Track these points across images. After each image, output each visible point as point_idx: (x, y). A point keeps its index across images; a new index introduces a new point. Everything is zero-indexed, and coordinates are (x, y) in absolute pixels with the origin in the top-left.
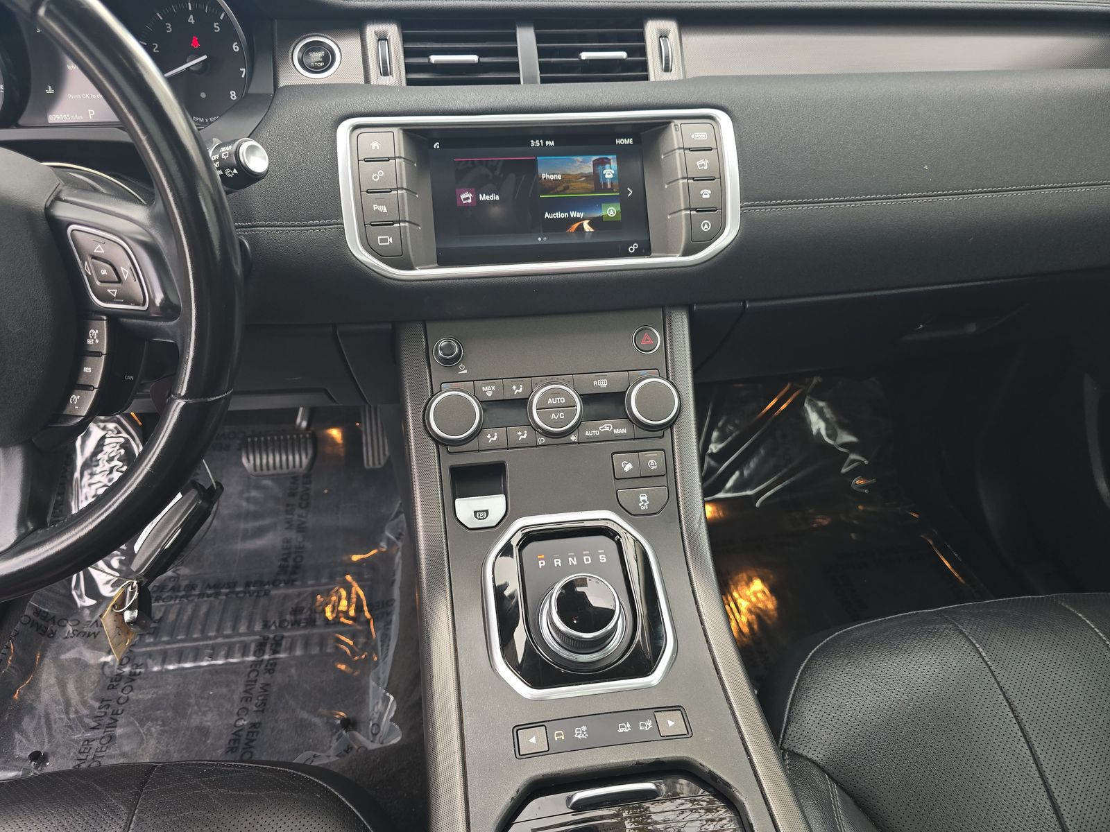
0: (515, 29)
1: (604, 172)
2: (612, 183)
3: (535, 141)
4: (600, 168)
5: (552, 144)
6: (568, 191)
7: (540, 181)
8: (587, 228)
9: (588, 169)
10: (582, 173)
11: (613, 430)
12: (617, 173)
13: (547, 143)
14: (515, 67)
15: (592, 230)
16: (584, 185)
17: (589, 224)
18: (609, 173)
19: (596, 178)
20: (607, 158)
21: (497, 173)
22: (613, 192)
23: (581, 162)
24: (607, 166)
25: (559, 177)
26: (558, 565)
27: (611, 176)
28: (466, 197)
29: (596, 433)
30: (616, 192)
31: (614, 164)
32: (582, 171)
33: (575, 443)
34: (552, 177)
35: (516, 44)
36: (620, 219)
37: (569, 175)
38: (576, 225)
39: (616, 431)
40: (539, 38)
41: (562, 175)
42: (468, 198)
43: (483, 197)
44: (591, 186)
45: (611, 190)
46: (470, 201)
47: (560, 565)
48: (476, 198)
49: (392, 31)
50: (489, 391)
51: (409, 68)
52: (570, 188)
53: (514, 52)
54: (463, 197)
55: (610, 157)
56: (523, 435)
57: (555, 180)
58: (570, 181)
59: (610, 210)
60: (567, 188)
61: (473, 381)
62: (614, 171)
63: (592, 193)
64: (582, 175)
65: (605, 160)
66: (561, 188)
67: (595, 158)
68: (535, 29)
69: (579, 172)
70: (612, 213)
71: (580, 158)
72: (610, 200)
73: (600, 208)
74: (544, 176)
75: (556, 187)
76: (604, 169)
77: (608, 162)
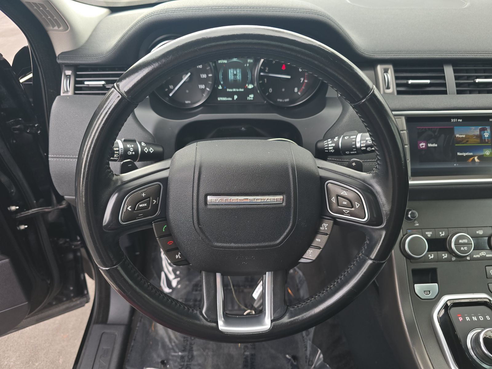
0: (443, 67)
1: (484, 134)
2: (488, 140)
3: (453, 119)
4: (482, 132)
5: (461, 120)
6: (468, 143)
7: (455, 138)
8: (476, 159)
9: (477, 132)
10: (474, 134)
11: (486, 255)
12: (490, 134)
13: (459, 120)
14: (444, 85)
15: (479, 161)
16: (475, 140)
17: (478, 158)
18: (486, 135)
19: (480, 137)
20: (485, 128)
21: (436, 134)
22: (488, 143)
23: (474, 129)
24: (486, 131)
25: (464, 136)
26: (468, 320)
27: (487, 136)
28: (422, 145)
29: (478, 256)
30: (490, 144)
31: (489, 130)
32: (475, 134)
33: (469, 261)
34: (461, 136)
35: (444, 74)
36: (491, 156)
37: (469, 135)
38: (472, 159)
39: (487, 256)
40: (455, 71)
41: (466, 135)
42: (423, 146)
43: (430, 145)
44: (478, 140)
45: (487, 143)
46: (424, 147)
47: (469, 320)
48: (427, 145)
49: (391, 68)
50: (429, 234)
51: (398, 85)
52: (469, 141)
53: (444, 78)
54: (421, 145)
55: (487, 127)
56: (445, 256)
57: (462, 138)
58: (469, 138)
59: (487, 152)
60: (467, 141)
61: (421, 229)
62: (489, 133)
63: (479, 144)
64: (474, 135)
65: (485, 129)
66: (465, 141)
67: (480, 127)
68: (453, 67)
69: (473, 134)
70: (488, 153)
71: (473, 128)
72: (487, 147)
73: (483, 151)
74: (457, 136)
75: (463, 141)
76: (484, 133)
77: (486, 129)
